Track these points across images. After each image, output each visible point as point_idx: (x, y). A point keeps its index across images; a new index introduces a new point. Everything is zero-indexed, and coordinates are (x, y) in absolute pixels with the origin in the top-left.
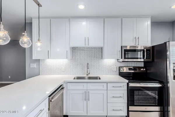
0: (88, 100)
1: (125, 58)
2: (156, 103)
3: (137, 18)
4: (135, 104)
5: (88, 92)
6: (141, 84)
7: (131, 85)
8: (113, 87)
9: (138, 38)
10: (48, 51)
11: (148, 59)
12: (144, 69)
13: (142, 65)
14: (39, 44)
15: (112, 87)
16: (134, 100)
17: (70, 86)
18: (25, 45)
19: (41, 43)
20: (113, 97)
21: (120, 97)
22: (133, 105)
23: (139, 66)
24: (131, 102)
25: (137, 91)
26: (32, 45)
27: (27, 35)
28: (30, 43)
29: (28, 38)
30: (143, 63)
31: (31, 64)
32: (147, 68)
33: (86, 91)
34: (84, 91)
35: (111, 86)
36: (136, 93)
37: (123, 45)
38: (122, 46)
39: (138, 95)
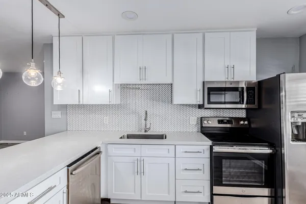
0: (142, 174)
1: (209, 103)
2: (261, 182)
3: (230, 32)
4: (223, 183)
5: (142, 159)
6: (235, 147)
7: (217, 149)
8: (186, 152)
9: (233, 67)
10: (79, 91)
11: (250, 104)
12: (246, 123)
13: (243, 114)
14: (59, 80)
15: (183, 152)
16: (222, 175)
17: (112, 150)
18: (32, 82)
19: (63, 79)
20: (186, 169)
21: (199, 169)
22: (220, 184)
23: (237, 116)
24: (217, 178)
25: (228, 160)
26: (44, 81)
27: (36, 66)
28: (39, 79)
29: (37, 71)
30: (244, 111)
31: (53, 112)
32: (251, 120)
33: (139, 158)
34: (136, 158)
35: (182, 150)
36: (225, 163)
37: (206, 80)
38: (204, 82)
39: (230, 167)
